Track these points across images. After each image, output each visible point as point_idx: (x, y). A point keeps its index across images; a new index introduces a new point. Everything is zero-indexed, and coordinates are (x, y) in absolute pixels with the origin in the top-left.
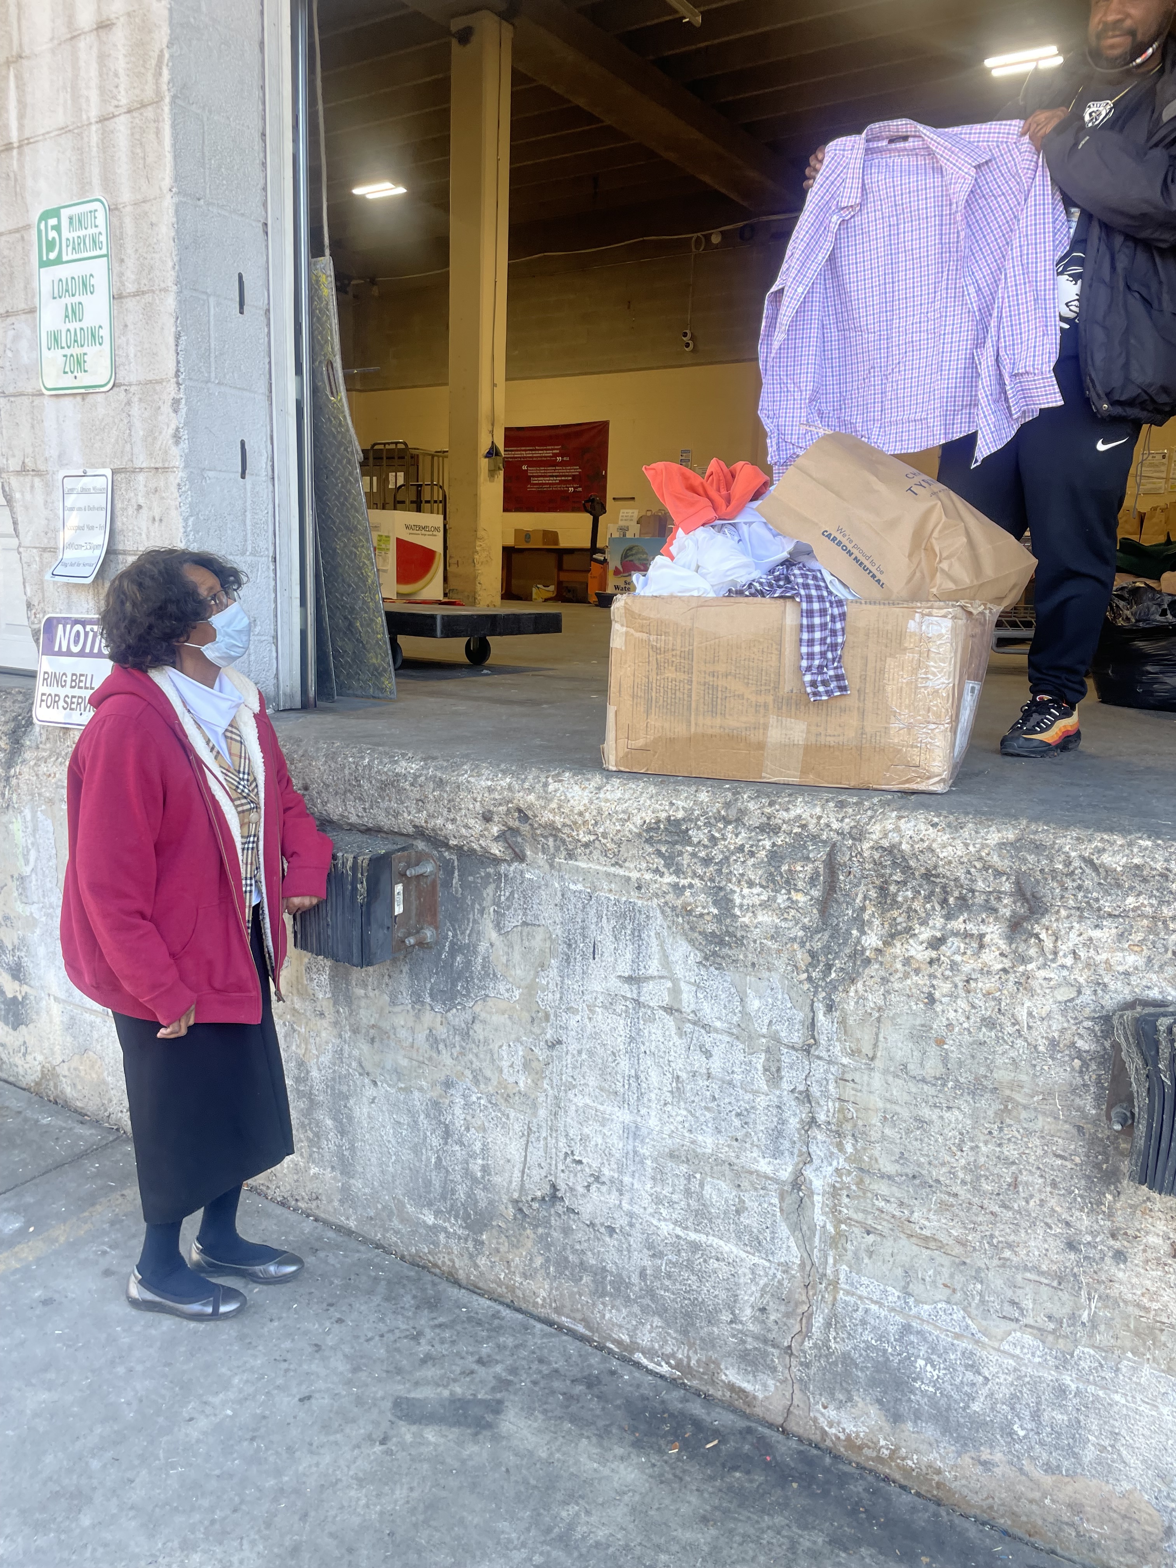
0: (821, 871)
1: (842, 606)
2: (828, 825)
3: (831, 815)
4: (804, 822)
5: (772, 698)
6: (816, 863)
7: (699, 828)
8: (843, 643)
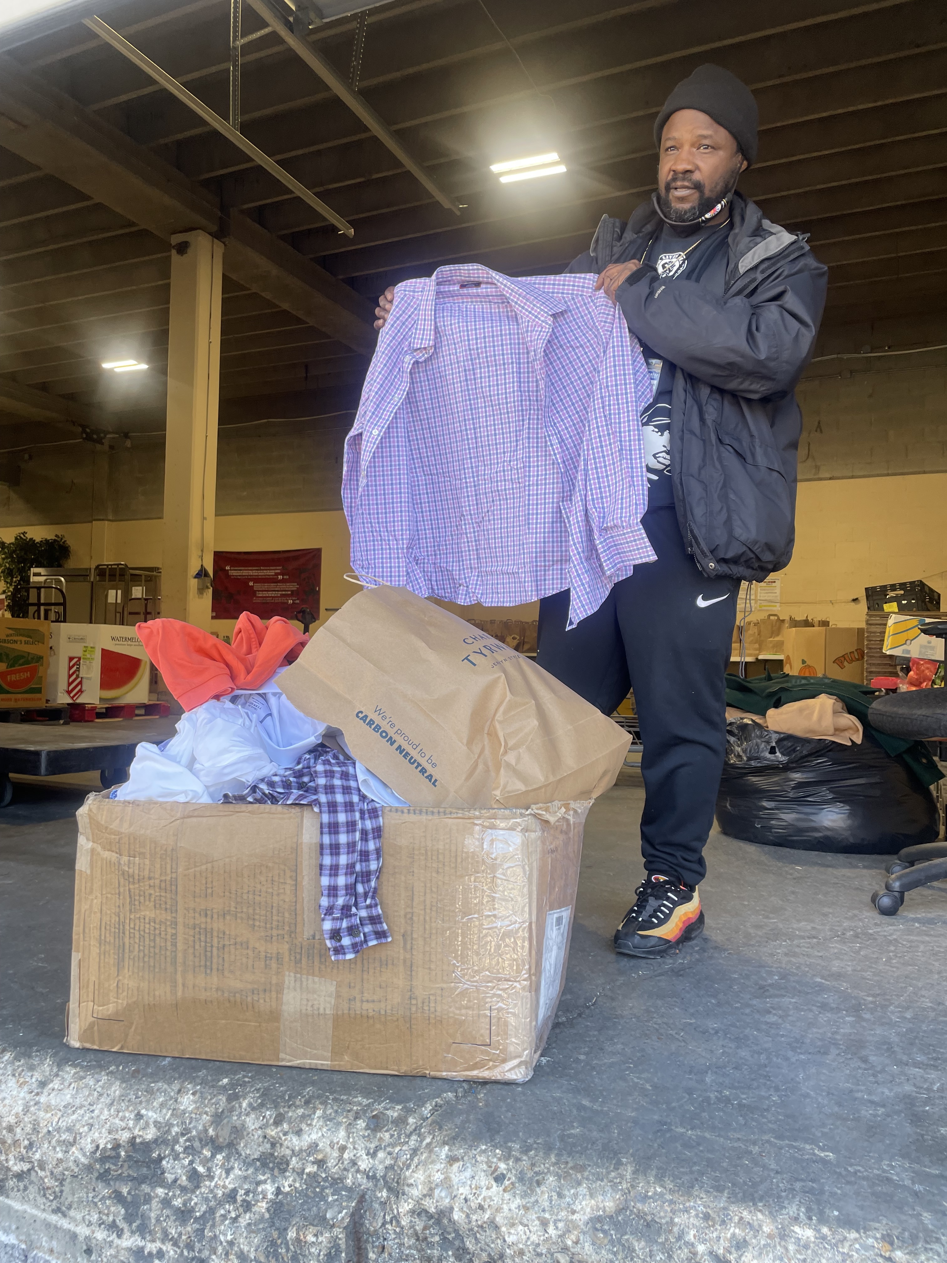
0: (342, 1243)
1: (377, 817)
2: (354, 1163)
3: (360, 1144)
4: (320, 1157)
5: (286, 946)
6: (336, 1231)
7: (176, 1157)
8: (380, 870)
